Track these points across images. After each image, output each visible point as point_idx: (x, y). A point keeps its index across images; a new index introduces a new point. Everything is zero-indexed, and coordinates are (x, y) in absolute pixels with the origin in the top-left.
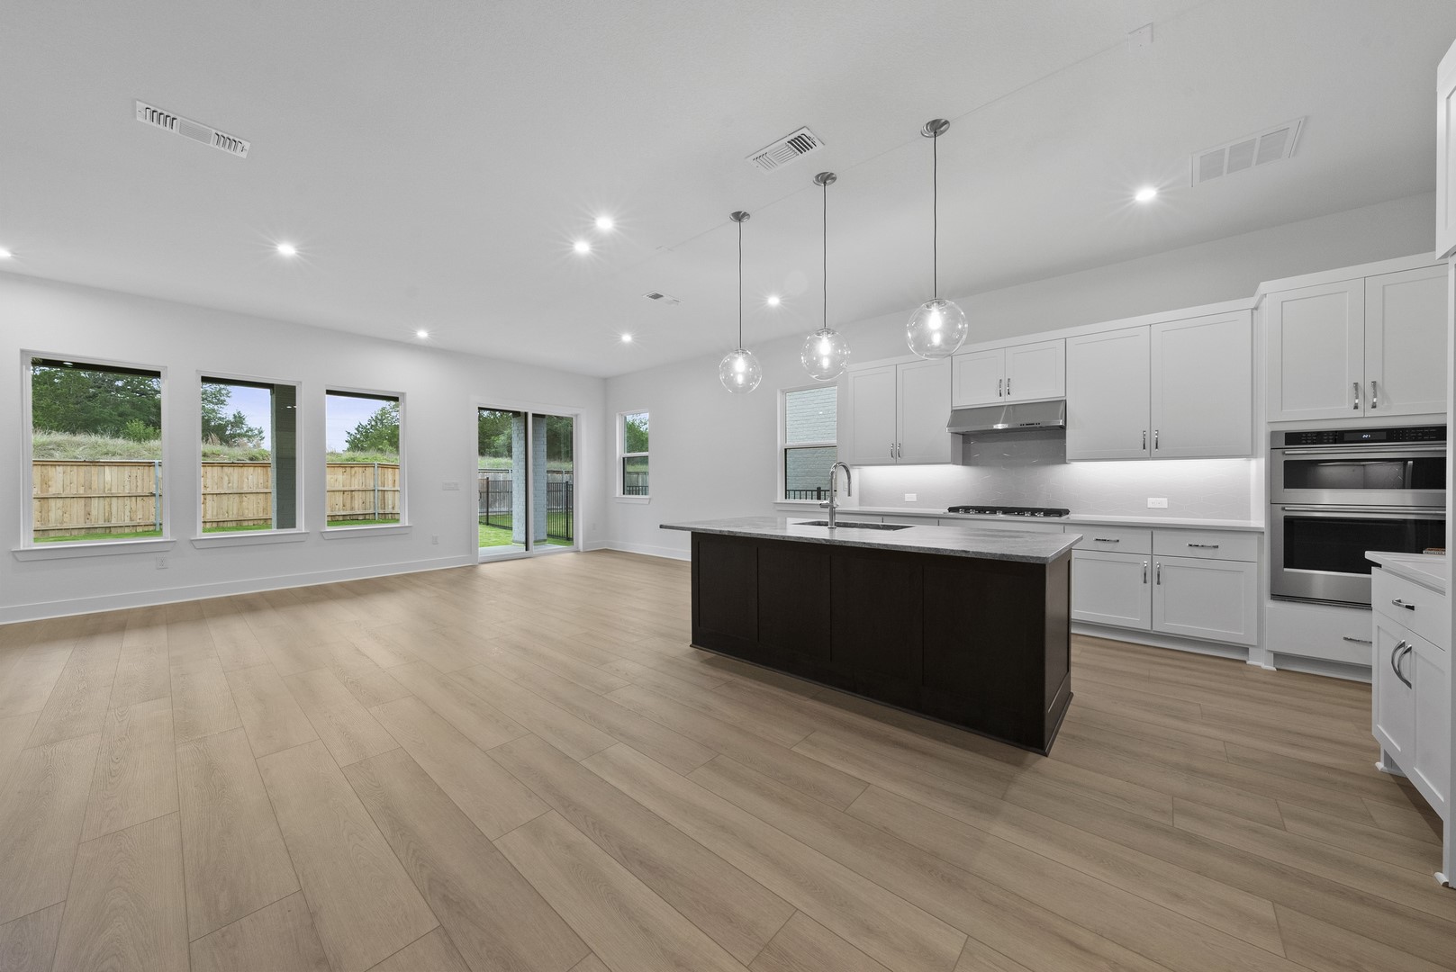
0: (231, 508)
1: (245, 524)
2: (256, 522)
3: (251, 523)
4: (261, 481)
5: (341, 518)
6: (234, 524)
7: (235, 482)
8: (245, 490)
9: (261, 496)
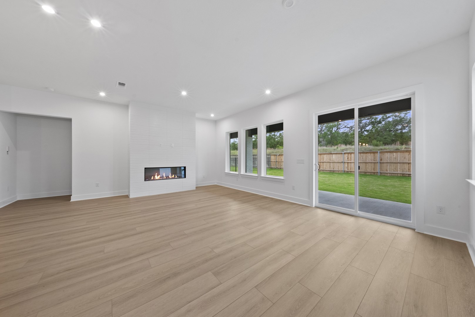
0: (363, 167)
1: (367, 173)
2: (371, 173)
3: (369, 174)
4: (373, 158)
5: (407, 175)
6: (364, 173)
7: (364, 159)
8: (367, 161)
9: (373, 164)
